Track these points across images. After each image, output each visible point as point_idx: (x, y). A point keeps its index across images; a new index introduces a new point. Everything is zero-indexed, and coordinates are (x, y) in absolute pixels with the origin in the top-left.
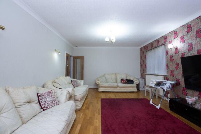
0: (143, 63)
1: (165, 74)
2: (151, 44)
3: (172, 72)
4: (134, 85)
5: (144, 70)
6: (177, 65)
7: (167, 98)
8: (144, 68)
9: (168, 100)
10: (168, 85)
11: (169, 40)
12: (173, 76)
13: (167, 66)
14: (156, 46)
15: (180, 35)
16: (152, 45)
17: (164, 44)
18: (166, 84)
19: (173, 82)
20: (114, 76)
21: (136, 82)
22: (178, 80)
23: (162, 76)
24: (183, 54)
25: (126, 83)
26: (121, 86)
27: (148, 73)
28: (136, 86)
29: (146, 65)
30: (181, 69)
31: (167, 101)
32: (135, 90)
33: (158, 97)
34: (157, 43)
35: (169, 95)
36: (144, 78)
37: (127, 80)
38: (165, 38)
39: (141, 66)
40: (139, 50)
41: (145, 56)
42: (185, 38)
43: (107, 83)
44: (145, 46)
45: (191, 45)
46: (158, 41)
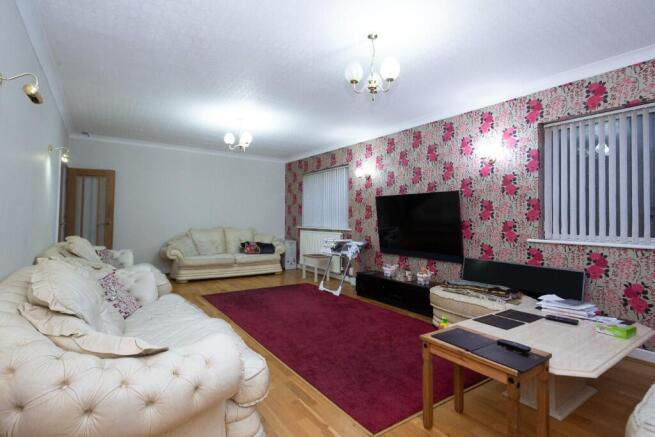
0: (294, 203)
1: (344, 227)
2: (318, 159)
3: (358, 223)
4: (276, 256)
5: (295, 220)
6: (369, 209)
7: (350, 276)
8: (296, 214)
9: (353, 281)
10: (353, 249)
11: (356, 158)
12: (360, 230)
13: (350, 211)
14: (328, 165)
15: (376, 153)
16: (319, 161)
17: (345, 165)
18: (350, 246)
19: (361, 244)
20: (217, 237)
21: (279, 248)
22: (368, 239)
23: (338, 231)
24: (379, 191)
25: (256, 252)
26: (243, 261)
27: (305, 226)
28: (279, 257)
29: (300, 207)
30: (376, 218)
31: (349, 283)
32: (277, 268)
33: (331, 278)
34: (316, 164)
35: (351, 271)
36: (294, 239)
37: (259, 244)
38: (349, 152)
39: (289, 210)
40: (284, 168)
41: (301, 184)
42: (384, 162)
43: (199, 254)
44: (300, 161)
45: (391, 176)
46: (332, 156)
